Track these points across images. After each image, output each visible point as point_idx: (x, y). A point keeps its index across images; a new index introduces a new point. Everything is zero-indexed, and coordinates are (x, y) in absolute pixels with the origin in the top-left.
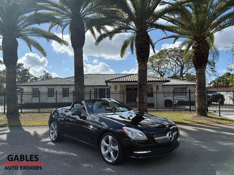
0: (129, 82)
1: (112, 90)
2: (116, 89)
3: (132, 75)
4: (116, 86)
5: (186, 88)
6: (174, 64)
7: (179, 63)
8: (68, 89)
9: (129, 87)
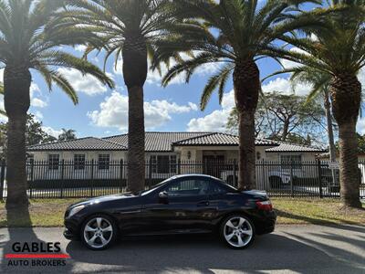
0: (209, 145)
1: (184, 158)
2: (189, 157)
3: (214, 134)
4: (189, 153)
5: (300, 157)
6: (273, 117)
7: (281, 115)
8: (108, 156)
9: (208, 154)
